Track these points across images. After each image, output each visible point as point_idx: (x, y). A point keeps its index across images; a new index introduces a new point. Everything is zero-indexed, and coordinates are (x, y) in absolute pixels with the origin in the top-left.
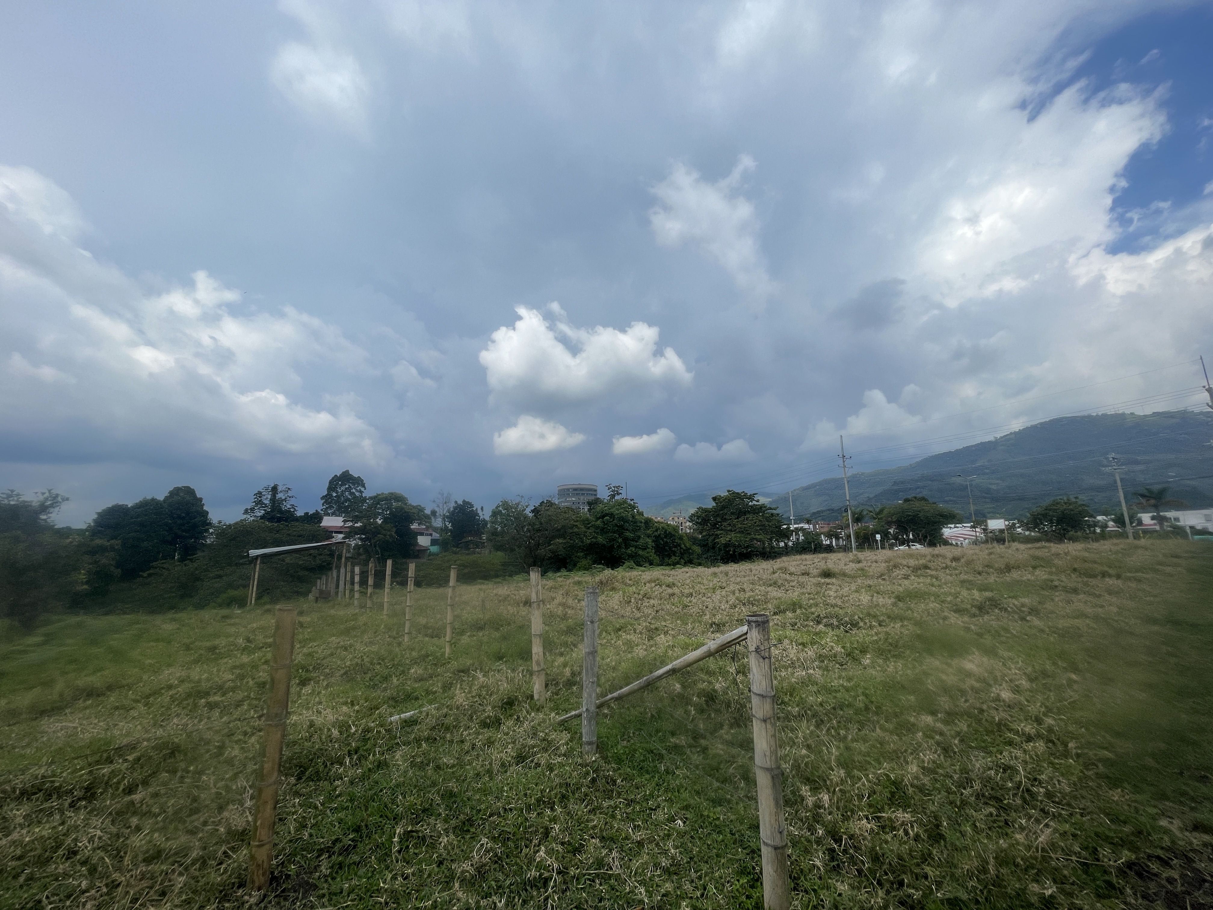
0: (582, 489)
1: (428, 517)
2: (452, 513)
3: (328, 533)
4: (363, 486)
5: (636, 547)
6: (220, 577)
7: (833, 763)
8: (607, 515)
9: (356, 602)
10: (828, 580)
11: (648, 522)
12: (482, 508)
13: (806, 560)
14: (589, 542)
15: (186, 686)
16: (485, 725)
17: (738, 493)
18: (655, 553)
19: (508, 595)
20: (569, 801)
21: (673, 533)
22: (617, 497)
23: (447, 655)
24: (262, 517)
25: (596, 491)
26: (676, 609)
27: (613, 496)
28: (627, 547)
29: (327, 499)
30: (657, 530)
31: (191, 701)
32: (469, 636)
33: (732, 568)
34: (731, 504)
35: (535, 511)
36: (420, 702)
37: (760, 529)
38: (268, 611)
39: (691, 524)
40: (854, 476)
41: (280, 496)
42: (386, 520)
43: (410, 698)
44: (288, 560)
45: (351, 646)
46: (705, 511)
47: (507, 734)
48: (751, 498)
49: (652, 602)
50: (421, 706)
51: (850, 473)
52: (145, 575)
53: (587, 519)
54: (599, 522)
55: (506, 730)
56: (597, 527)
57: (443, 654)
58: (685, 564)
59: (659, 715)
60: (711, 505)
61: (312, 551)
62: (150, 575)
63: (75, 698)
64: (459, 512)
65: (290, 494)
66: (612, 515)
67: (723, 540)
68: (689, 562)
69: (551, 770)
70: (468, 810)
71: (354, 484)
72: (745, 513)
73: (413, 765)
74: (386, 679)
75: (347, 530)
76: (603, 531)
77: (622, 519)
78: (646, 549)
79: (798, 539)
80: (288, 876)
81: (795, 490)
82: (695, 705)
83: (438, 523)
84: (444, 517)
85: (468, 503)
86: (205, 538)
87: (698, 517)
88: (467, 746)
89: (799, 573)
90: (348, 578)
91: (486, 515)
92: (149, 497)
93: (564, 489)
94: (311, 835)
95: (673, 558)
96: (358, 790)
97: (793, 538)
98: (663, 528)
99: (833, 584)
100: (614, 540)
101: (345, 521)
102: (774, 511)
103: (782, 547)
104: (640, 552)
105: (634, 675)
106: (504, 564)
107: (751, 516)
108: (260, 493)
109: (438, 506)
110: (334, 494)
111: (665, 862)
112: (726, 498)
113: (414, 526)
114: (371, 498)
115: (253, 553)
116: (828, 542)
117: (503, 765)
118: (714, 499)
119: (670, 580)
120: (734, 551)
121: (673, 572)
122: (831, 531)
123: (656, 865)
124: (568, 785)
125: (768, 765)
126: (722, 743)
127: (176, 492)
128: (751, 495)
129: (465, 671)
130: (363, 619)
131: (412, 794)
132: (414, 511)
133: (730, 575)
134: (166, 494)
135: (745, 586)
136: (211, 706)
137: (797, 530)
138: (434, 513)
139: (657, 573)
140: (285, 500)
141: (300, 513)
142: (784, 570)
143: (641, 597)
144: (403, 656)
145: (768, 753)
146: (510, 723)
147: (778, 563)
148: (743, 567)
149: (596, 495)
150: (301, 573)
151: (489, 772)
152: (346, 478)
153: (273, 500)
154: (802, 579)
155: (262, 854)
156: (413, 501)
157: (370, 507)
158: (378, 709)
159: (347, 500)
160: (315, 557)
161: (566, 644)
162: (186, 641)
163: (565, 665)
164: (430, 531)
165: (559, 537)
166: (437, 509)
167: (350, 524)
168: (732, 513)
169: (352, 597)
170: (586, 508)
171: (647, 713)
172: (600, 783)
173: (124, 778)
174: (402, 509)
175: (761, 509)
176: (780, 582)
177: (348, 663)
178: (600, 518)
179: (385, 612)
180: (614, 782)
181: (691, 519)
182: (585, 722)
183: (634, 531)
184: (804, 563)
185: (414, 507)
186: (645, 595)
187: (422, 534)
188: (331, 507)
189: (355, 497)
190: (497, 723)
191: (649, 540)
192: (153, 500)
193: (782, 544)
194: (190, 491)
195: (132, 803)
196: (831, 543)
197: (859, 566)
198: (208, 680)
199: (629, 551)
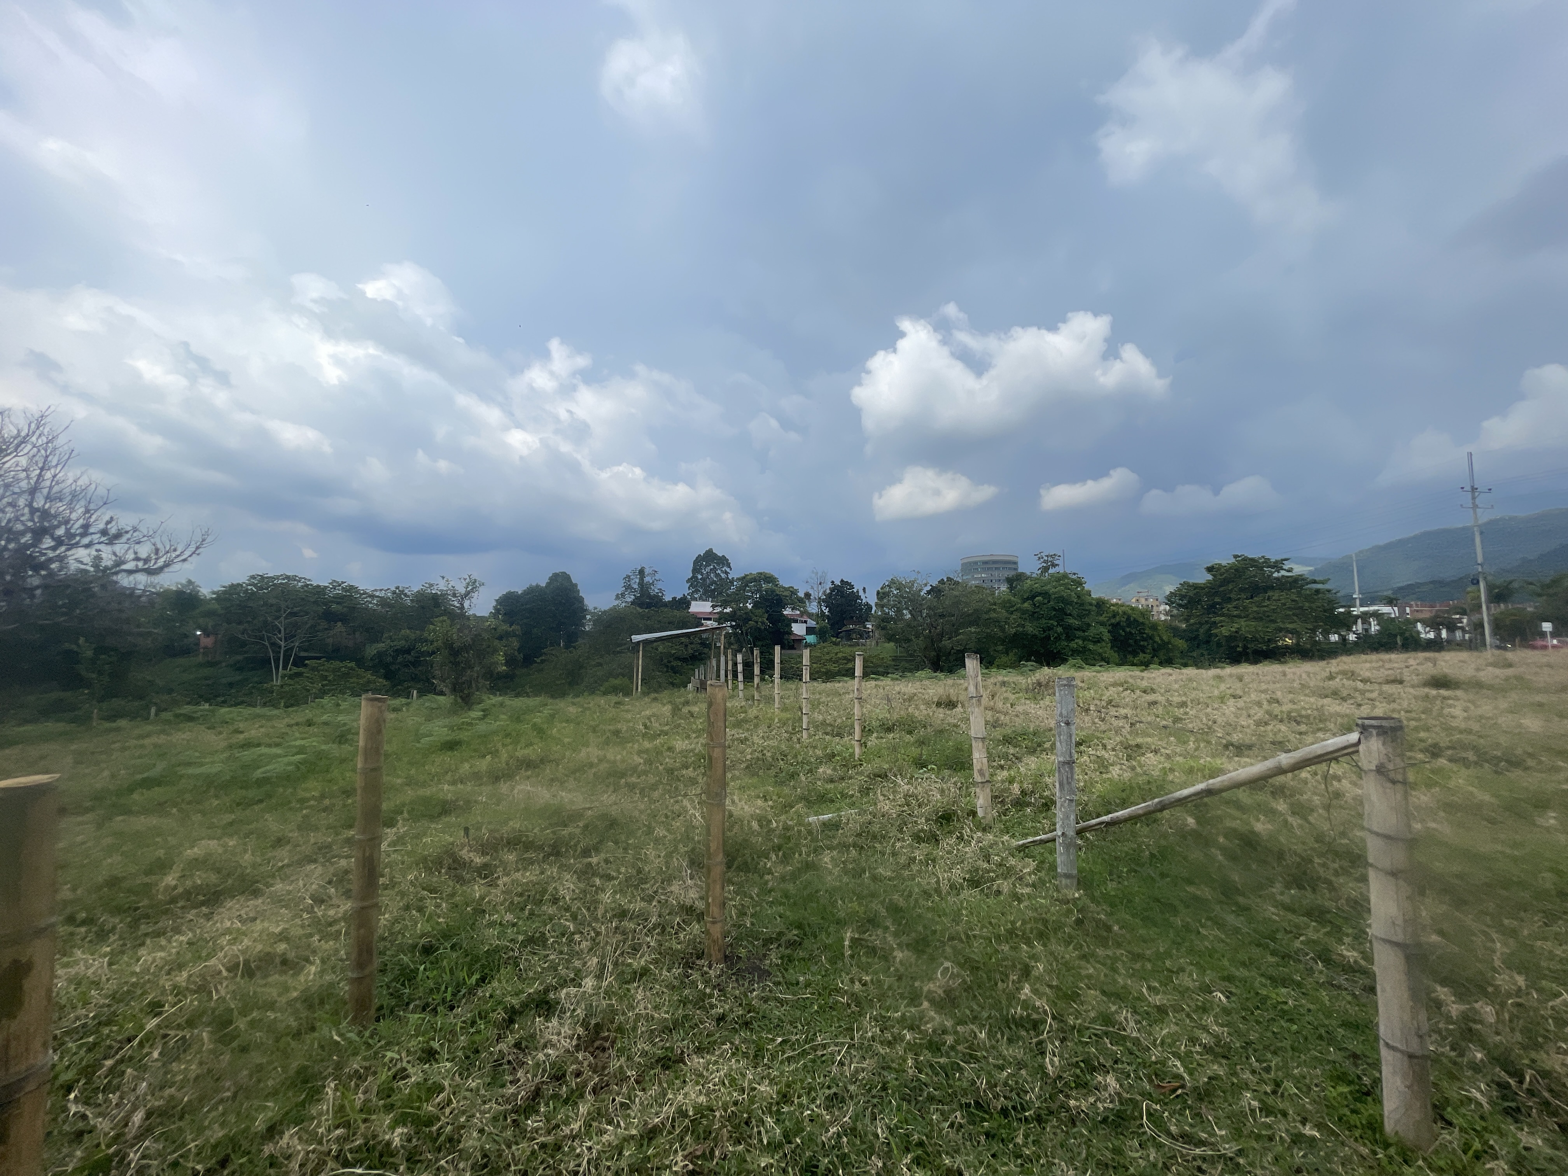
0: (995, 562)
1: (801, 600)
2: (829, 596)
3: (697, 620)
4: (729, 566)
5: (1084, 639)
6: (600, 665)
7: (1497, 963)
8: (1040, 594)
9: (741, 693)
10: (1443, 692)
11: (1101, 604)
12: (864, 589)
13: (1390, 661)
14: (1013, 631)
15: (604, 767)
16: (918, 838)
17: (1252, 560)
18: (1112, 648)
19: (915, 694)
20: (1048, 939)
21: (1141, 620)
22: (1051, 571)
23: (857, 756)
24: (633, 603)
25: (1015, 563)
26: (1164, 723)
27: (1045, 569)
28: (1070, 638)
29: (693, 581)
30: (1114, 616)
31: (611, 780)
32: (877, 738)
33: (1245, 669)
34: (1240, 577)
35: (933, 590)
36: (838, 805)
37: (1294, 615)
38: (655, 699)
39: (1168, 608)
40: (1491, 522)
41: (647, 579)
42: (756, 605)
43: (821, 800)
44: (660, 649)
45: (746, 739)
46: (1195, 587)
47: (949, 852)
48: (1277, 565)
49: (1123, 711)
50: (839, 809)
51: (1484, 517)
52: (538, 660)
53: (1009, 601)
54: (1026, 605)
55: (948, 848)
56: (1024, 612)
57: (852, 755)
58: (1161, 664)
59: (1161, 855)
60: (1203, 578)
61: (683, 640)
62: (543, 661)
63: (519, 768)
64: (837, 594)
65: (657, 577)
66: (1045, 594)
67: (1225, 631)
68: (1167, 662)
69: (1020, 901)
70: (920, 928)
71: (718, 564)
72: (1266, 589)
73: (846, 872)
74: (793, 776)
75: (717, 616)
76: (1033, 616)
77: (1061, 599)
78: (1099, 642)
79: (1366, 630)
80: (739, 958)
81: (1361, 552)
82: (1223, 849)
83: (813, 608)
84: (820, 601)
85: (847, 583)
86: (583, 625)
87: (1182, 597)
88: (903, 860)
89: (1380, 680)
90: (730, 667)
91: (870, 598)
92: (534, 584)
93: (970, 563)
94: (752, 924)
95: (1141, 655)
96: (791, 887)
97: (1359, 627)
98: (1124, 613)
99: (1457, 699)
100: (1050, 628)
101: (713, 606)
102: (1319, 586)
103: (1336, 643)
104: (1091, 647)
105: (1118, 801)
106: (895, 659)
107: (1275, 595)
108: (628, 577)
109: (812, 588)
110: (700, 577)
111: (1205, 1039)
112: (1232, 567)
113: (787, 612)
114: (738, 579)
115: (636, 638)
116: (1432, 635)
117: (952, 886)
118: (1210, 569)
119: (1144, 684)
120: (1245, 648)
121: (1145, 674)
122: (1437, 616)
123: (1193, 1040)
124: (1045, 922)
125: (1400, 938)
126: (1276, 907)
127: (555, 577)
128: (1276, 562)
129: (884, 776)
130: (753, 712)
131: (851, 901)
132: (787, 593)
133: (1247, 679)
134: (547, 580)
135: (1279, 694)
136: (632, 787)
137: (1365, 617)
138: (808, 595)
139: (1122, 673)
140: (653, 584)
141: (668, 598)
142: (1352, 675)
143: (1104, 703)
144: (806, 754)
145: (1400, 921)
146: (953, 841)
147: (1335, 665)
148: (1268, 670)
149: (1016, 569)
150: (674, 663)
151: (938, 891)
152: (710, 558)
153: (641, 584)
154: (1388, 688)
155: (716, 931)
156: (784, 582)
157: (739, 589)
158: (792, 807)
159: (714, 582)
160: (686, 646)
161: (1005, 756)
162: (592, 723)
163: (1011, 781)
164: (805, 618)
165: (971, 624)
166: (811, 592)
167: (718, 610)
168: (1242, 590)
169: (735, 687)
170: (1004, 588)
171: (1143, 851)
172: (1089, 926)
173: (579, 842)
174: (773, 591)
175: (1296, 583)
176: (1345, 693)
177: (749, 757)
178: (1028, 599)
179: (777, 705)
180: (1109, 929)
181: (1170, 600)
182: (1060, 849)
183: (1080, 617)
184: (1387, 666)
185: (786, 589)
186: (1110, 702)
187: (796, 621)
188: (697, 591)
189: (721, 579)
190: (934, 839)
191: (1104, 631)
192: (537, 586)
193: (1334, 638)
194: (566, 577)
195: (590, 864)
196: (1439, 634)
197: (1510, 672)
198: (623, 761)
199: (1073, 645)
